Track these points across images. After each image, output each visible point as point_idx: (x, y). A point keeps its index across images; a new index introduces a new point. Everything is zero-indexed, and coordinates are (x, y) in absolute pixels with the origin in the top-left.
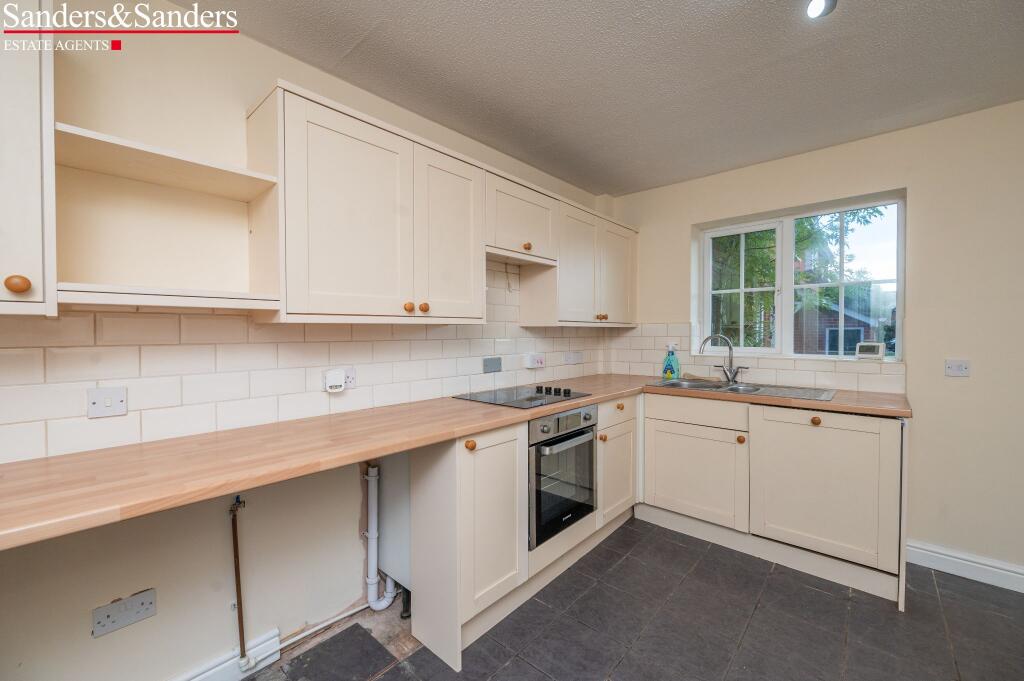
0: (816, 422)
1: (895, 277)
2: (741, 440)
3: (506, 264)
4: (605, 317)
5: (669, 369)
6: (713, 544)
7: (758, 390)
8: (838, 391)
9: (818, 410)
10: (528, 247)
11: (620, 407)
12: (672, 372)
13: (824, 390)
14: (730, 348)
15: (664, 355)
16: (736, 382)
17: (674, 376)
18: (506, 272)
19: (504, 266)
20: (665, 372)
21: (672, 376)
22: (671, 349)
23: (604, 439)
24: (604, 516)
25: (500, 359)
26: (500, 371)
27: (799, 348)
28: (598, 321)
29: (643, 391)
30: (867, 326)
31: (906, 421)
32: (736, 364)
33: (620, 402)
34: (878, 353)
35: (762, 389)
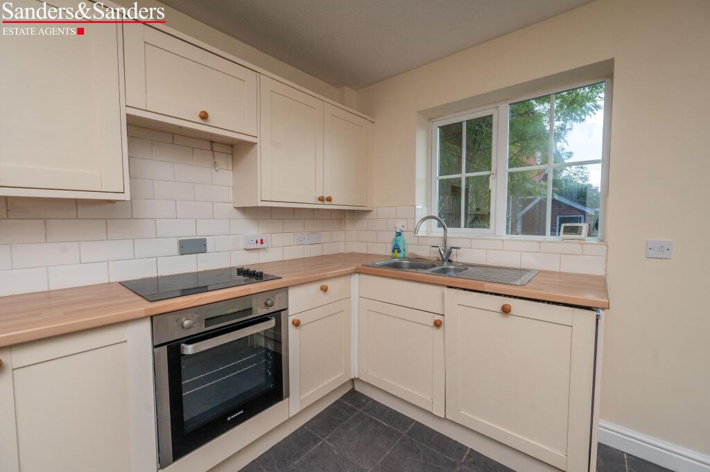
0: (506, 310)
1: (600, 157)
2: (438, 324)
3: (212, 142)
4: (329, 199)
5: (396, 248)
6: (417, 422)
7: (467, 269)
8: (540, 271)
9: (510, 296)
10: (204, 116)
11: (324, 289)
12: (399, 251)
13: (526, 271)
14: (445, 229)
15: (393, 235)
16: (450, 261)
17: (401, 255)
18: (212, 150)
19: (209, 143)
20: (393, 251)
21: (398, 255)
22: (398, 231)
23: (297, 324)
24: (301, 401)
25: (205, 240)
26: (205, 252)
27: (512, 229)
28: (320, 202)
29: (357, 272)
30: (584, 213)
31: (601, 313)
32: (450, 243)
33: (324, 283)
34: (580, 234)
35: (470, 269)
